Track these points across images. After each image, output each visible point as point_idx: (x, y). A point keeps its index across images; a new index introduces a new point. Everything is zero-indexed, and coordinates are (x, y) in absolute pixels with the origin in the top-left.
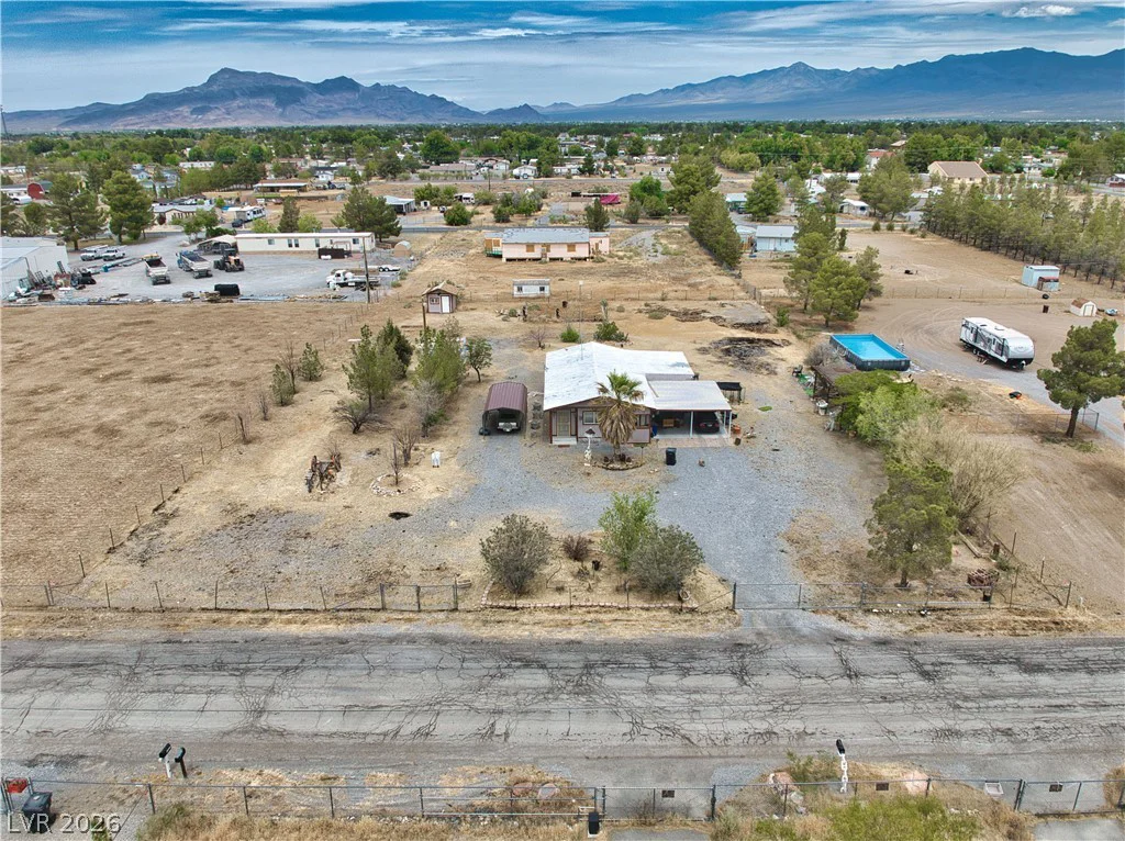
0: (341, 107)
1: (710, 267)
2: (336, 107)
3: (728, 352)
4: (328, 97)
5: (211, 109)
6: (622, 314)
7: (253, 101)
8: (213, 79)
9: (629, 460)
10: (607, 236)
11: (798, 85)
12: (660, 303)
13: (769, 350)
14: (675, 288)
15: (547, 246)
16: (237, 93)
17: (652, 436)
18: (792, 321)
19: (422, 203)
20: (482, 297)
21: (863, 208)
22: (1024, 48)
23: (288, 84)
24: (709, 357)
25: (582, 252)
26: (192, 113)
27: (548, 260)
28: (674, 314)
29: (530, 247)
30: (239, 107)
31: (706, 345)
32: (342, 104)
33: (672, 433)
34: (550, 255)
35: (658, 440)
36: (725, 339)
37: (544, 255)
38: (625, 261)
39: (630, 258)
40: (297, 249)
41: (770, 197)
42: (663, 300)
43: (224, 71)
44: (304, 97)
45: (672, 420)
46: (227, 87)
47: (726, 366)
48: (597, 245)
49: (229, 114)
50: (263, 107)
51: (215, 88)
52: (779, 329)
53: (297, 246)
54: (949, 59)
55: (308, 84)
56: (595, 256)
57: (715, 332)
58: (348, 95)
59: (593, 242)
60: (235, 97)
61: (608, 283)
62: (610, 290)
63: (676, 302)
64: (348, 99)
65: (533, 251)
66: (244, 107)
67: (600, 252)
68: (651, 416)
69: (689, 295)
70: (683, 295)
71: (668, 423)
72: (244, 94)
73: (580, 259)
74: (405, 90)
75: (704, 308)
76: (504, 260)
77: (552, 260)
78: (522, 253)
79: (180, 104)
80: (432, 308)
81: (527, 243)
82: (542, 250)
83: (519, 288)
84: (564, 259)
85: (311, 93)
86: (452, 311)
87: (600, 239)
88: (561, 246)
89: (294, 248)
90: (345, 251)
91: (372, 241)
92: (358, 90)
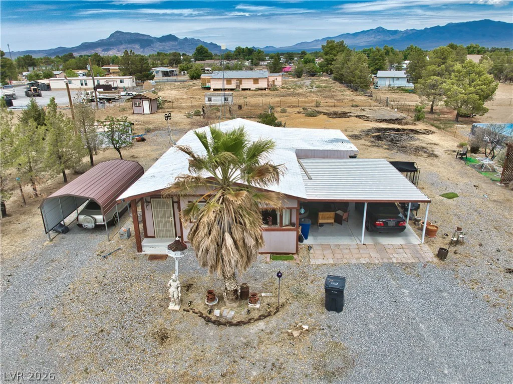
0: (169, 48)
1: (348, 92)
2: (167, 48)
3: (378, 138)
4: (164, 44)
5: (111, 49)
6: (285, 114)
7: (130, 46)
8: (112, 36)
9: (254, 299)
10: (280, 76)
12: (315, 109)
13: (417, 136)
14: (326, 101)
15: (240, 81)
16: (123, 42)
17: (300, 239)
18: (426, 118)
19: (182, 72)
20: (183, 106)
23: (146, 38)
24: (362, 141)
25: (263, 84)
26: (102, 51)
27: (241, 89)
28: (325, 114)
30: (124, 49)
31: (357, 133)
33: (332, 234)
34: (243, 86)
35: (310, 248)
36: (373, 128)
37: (238, 86)
38: (292, 90)
39: (294, 89)
40: (86, 87)
41: (381, 61)
42: (317, 107)
43: (117, 32)
44: (153, 44)
45: (332, 214)
46: (118, 39)
47: (381, 150)
48: (274, 81)
49: (119, 52)
50: (134, 48)
51: (113, 40)
52: (417, 123)
53: (86, 84)
55: (155, 38)
56: (272, 88)
57: (363, 124)
58: (173, 43)
59: (271, 79)
60: (122, 44)
61: (278, 99)
62: (277, 102)
63: (327, 108)
64: (173, 45)
65: (231, 84)
67: (276, 86)
68: (298, 210)
69: (336, 104)
70: (333, 104)
71: (326, 218)
72: (125, 43)
73: (261, 89)
74: (199, 40)
75: (349, 111)
76: (212, 90)
77: (244, 90)
79: (97, 47)
80: (136, 110)
81: (228, 78)
82: (237, 83)
83: (209, 98)
84: (251, 89)
85: (156, 42)
86: (152, 113)
87: (275, 77)
88: (249, 80)
89: (84, 86)
90: (112, 86)
91: (133, 82)
92: (177, 41)
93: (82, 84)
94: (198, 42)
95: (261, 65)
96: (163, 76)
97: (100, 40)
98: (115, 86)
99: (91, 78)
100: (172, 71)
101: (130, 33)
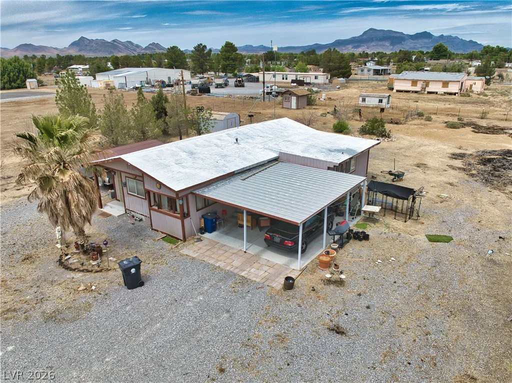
2: (419, 46)
4: (416, 41)
5: (361, 46)
7: (380, 43)
8: (365, 33)
10: (482, 80)
15: (427, 83)
16: (374, 39)
23: (398, 35)
26: (352, 48)
27: (426, 92)
29: (414, 83)
30: (373, 46)
32: (421, 45)
37: (424, 89)
40: (286, 81)
42: (482, 118)
43: (371, 29)
44: (404, 41)
46: (371, 36)
48: (471, 86)
49: (368, 49)
50: (384, 46)
51: (365, 37)
53: (286, 79)
55: (408, 35)
56: (465, 93)
58: (426, 41)
59: (468, 83)
60: (372, 41)
65: (416, 86)
66: (375, 46)
67: (472, 91)
72: (376, 40)
73: (450, 94)
74: (456, 38)
76: (395, 91)
77: (429, 93)
78: (408, 86)
79: (348, 44)
80: (286, 104)
81: (413, 80)
82: (422, 85)
83: (363, 99)
84: (438, 93)
85: (408, 39)
86: (298, 108)
87: (474, 82)
88: (438, 83)
89: (285, 80)
90: (305, 81)
91: (327, 78)
92: (431, 38)
93: (283, 79)
94: (455, 40)
95: (507, 68)
96: (374, 75)
97: (353, 37)
98: (308, 81)
99: (262, 72)
100: (385, 69)
101: (383, 31)
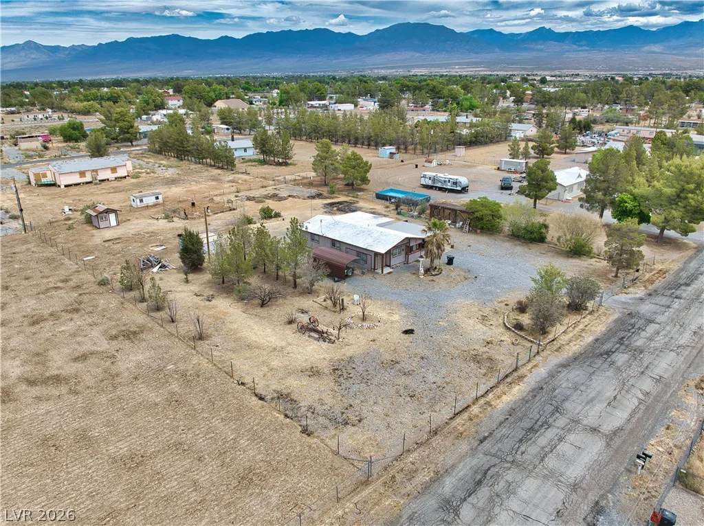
3: (342, 211)
11: (33, 56)
15: (96, 172)
21: (228, 129)
22: (173, 35)
25: (122, 172)
27: (98, 181)
29: (82, 174)
34: (99, 178)
36: (325, 205)
37: (94, 178)
38: (155, 175)
42: (238, 192)
54: (130, 40)
56: (129, 174)
65: (85, 177)
73: (121, 178)
75: (270, 192)
76: (63, 187)
77: (101, 181)
78: (76, 179)
80: (103, 224)
81: (80, 171)
82: (92, 175)
83: (140, 200)
84: (110, 179)
86: (118, 224)
88: (106, 170)
